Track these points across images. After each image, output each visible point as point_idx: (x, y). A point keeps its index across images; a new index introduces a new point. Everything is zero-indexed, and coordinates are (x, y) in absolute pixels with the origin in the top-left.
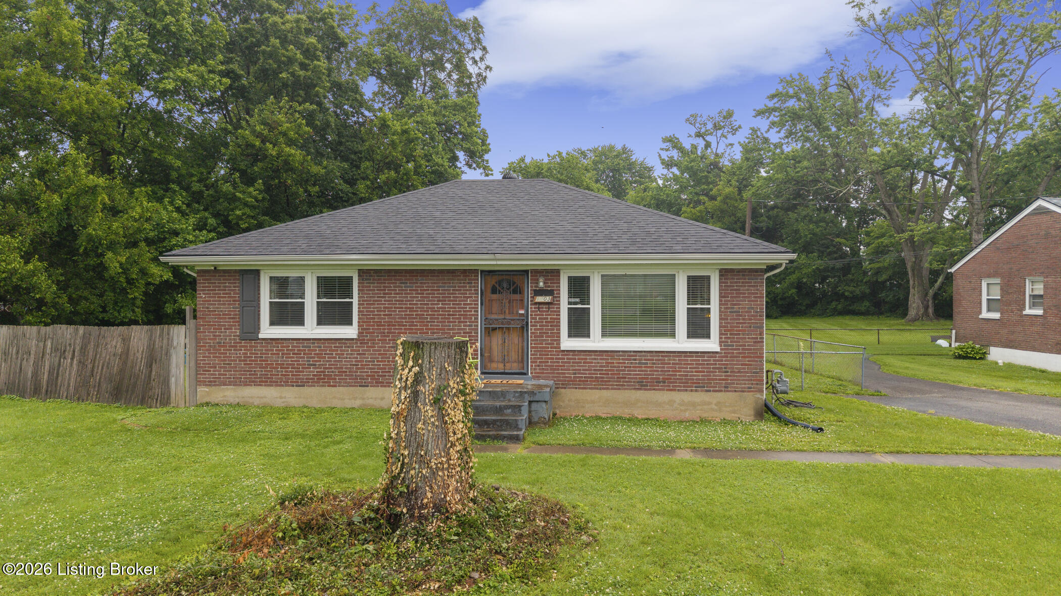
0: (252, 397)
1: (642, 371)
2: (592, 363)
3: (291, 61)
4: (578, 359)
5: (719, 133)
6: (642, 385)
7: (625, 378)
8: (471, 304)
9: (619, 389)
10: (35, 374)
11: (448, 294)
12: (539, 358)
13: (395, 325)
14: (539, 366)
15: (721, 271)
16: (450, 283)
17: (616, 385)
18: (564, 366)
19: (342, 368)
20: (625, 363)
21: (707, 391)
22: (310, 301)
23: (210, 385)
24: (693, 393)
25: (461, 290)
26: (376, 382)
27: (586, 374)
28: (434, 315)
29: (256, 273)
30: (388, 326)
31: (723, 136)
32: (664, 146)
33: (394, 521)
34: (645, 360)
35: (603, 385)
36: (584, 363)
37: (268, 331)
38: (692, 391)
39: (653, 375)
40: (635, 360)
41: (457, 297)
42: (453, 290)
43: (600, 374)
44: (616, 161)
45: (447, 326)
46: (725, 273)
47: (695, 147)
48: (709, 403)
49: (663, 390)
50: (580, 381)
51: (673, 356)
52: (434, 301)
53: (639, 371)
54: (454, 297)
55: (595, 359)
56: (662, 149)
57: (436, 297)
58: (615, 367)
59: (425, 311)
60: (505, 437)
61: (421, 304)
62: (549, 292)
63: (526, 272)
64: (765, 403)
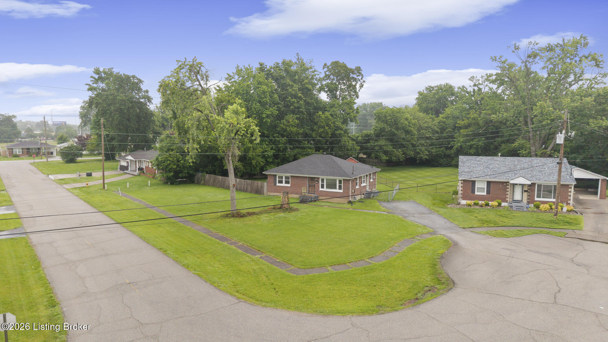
0: (275, 194)
3: (294, 102)
4: (322, 192)
6: (331, 197)
9: (328, 197)
10: (244, 188)
11: (303, 181)
12: (316, 191)
14: (316, 193)
19: (288, 191)
21: (341, 198)
22: (284, 180)
23: (269, 192)
26: (293, 194)
28: (301, 183)
29: (276, 175)
30: (295, 185)
31: (487, 85)
33: (281, 208)
34: (332, 193)
35: (325, 196)
37: (278, 184)
38: (338, 198)
40: (330, 193)
41: (305, 181)
45: (303, 185)
46: (344, 180)
49: (335, 198)
50: (322, 196)
51: (336, 193)
55: (324, 192)
58: (327, 194)
60: (305, 203)
62: (318, 181)
63: (315, 177)
64: (350, 201)
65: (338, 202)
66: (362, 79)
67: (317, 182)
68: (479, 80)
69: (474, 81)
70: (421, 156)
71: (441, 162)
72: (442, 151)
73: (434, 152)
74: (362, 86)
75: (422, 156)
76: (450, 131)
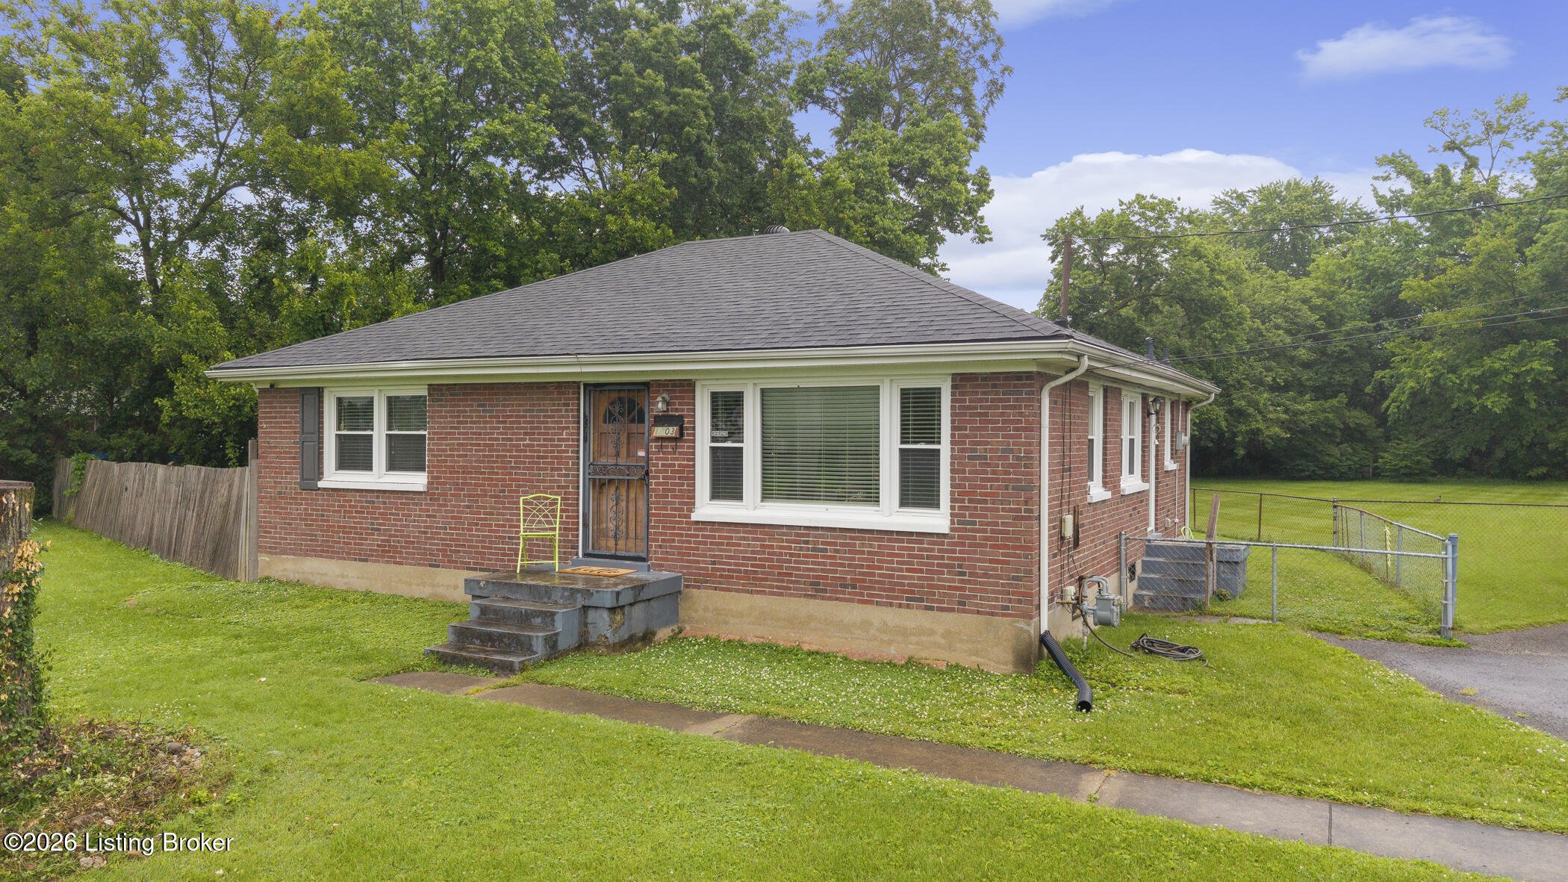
0: (312, 573)
1: (819, 564)
2: (739, 545)
4: (720, 537)
5: (1497, 139)
6: (818, 589)
7: (791, 575)
8: (567, 440)
9: (781, 595)
11: (538, 422)
12: (661, 534)
13: (471, 473)
14: (660, 547)
15: (955, 377)
16: (540, 405)
17: (778, 587)
18: (697, 549)
19: (409, 537)
20: (790, 548)
21: (927, 608)
22: (379, 433)
23: (270, 553)
24: (903, 610)
25: (553, 417)
26: (449, 561)
27: (729, 564)
28: (520, 457)
29: (319, 392)
30: (463, 473)
31: (1504, 144)
32: (1381, 172)
34: (823, 543)
35: (756, 585)
36: (728, 544)
37: (333, 478)
38: (900, 606)
39: (836, 572)
40: (807, 542)
41: (550, 428)
42: (544, 416)
43: (753, 566)
44: (1297, 206)
45: (535, 475)
46: (962, 381)
47: (1444, 171)
48: (932, 633)
49: (851, 601)
50: (721, 576)
51: (870, 539)
52: (520, 434)
53: (813, 563)
54: (545, 428)
55: (744, 538)
56: (1376, 178)
57: (522, 428)
58: (774, 554)
59: (507, 451)
60: (495, 665)
61: (503, 439)
62: (677, 421)
63: (646, 384)
64: (1043, 640)
65: (895, 651)
66: (995, 57)
67: (672, 431)
68: (1465, 126)
69: (1448, 129)
70: (1254, 426)
71: (1332, 460)
72: (1335, 410)
73: (1303, 413)
74: (995, 89)
75: (1261, 426)
76: (1361, 330)
